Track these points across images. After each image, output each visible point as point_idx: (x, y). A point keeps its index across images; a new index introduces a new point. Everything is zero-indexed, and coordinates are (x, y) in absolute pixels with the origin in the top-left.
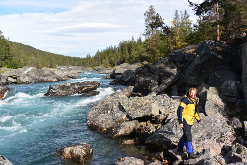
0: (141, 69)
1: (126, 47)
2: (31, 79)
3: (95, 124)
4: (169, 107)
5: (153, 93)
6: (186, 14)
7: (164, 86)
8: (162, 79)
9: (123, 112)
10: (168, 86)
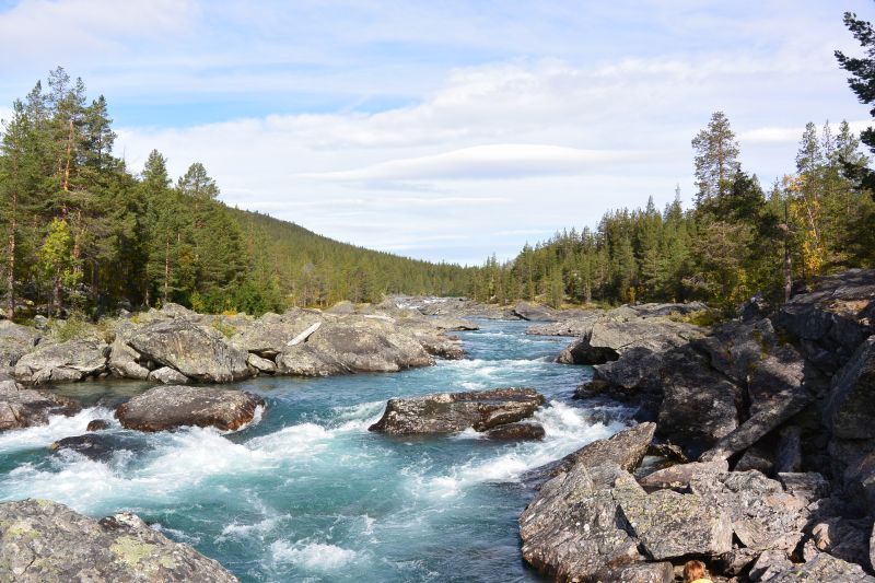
0: (682, 356)
1: (626, 234)
2: (320, 364)
3: (547, 561)
4: (765, 523)
5: (720, 450)
6: (844, 134)
7: (755, 428)
8: (752, 397)
9: (629, 535)
10: (769, 428)
